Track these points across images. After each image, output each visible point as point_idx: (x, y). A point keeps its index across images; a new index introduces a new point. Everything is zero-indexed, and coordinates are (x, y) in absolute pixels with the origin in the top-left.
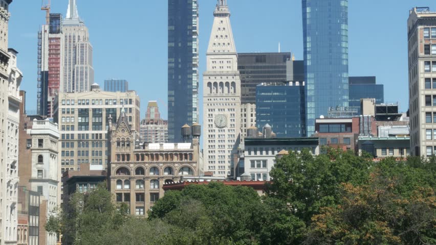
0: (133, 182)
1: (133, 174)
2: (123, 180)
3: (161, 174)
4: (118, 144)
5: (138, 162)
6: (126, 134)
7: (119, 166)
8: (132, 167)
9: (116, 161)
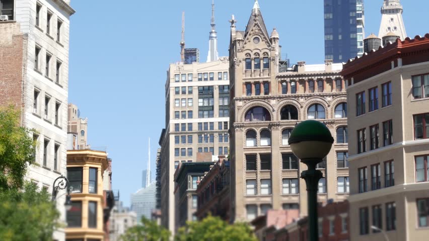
0: (276, 133)
1: (276, 117)
2: (258, 131)
3: (329, 116)
4: (248, 66)
5: (284, 95)
6: (262, 45)
7: (250, 104)
8: (275, 106)
9: (244, 96)
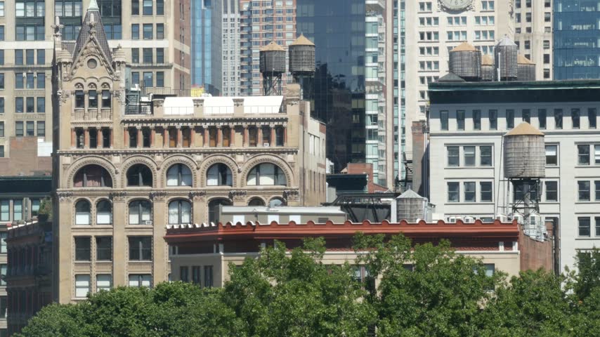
0: (120, 207)
1: (120, 182)
2: (93, 202)
3: (198, 183)
4: (80, 102)
5: (133, 149)
6: (100, 72)
7: (81, 162)
8: (118, 165)
9: (74, 149)
